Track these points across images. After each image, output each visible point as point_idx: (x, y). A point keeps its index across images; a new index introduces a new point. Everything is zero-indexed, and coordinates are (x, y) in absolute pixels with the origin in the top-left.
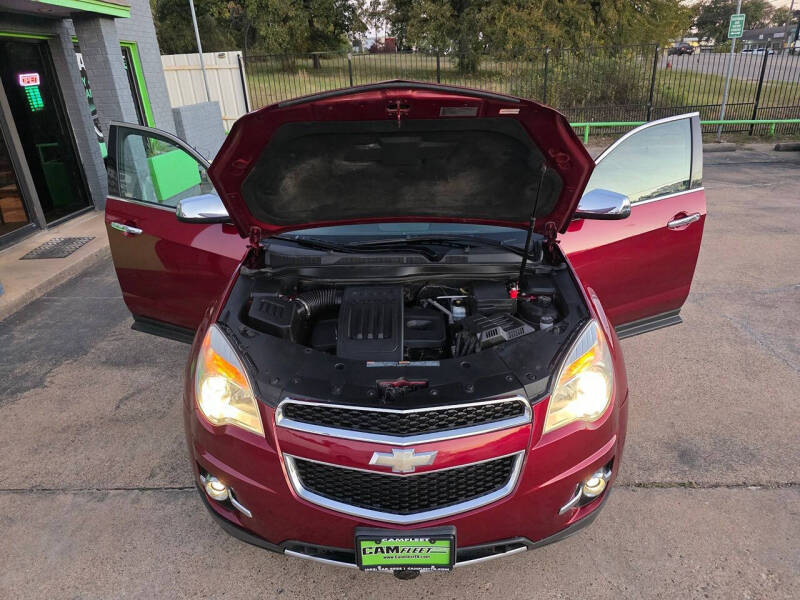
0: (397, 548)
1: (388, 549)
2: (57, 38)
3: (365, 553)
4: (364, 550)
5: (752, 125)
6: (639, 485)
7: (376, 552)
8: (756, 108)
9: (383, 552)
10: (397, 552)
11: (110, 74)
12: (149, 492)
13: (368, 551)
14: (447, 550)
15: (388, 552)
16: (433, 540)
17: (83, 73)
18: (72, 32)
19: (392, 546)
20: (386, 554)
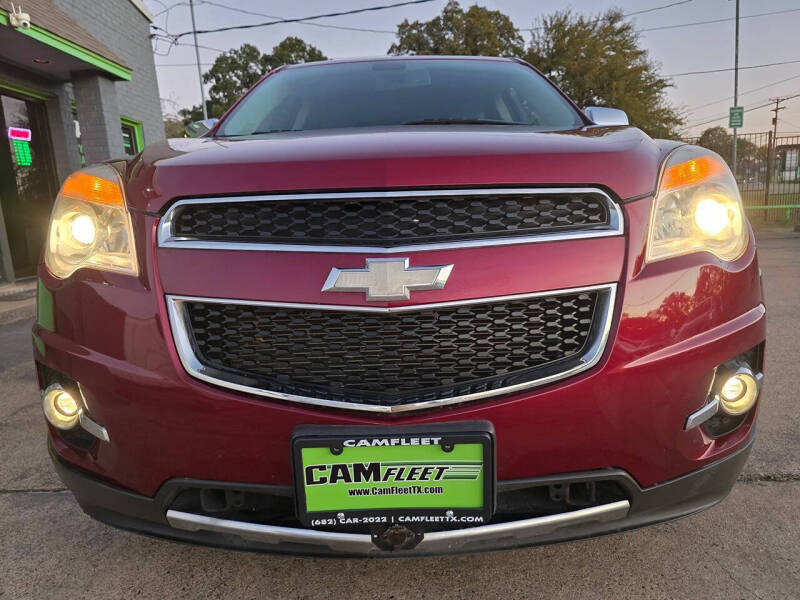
0: (375, 468)
1: (358, 468)
2: (55, 99)
3: (310, 481)
4: (310, 470)
5: (766, 211)
6: (768, 478)
7: (334, 479)
8: (767, 194)
9: (348, 479)
10: (377, 478)
11: (104, 131)
12: (8, 495)
13: (317, 475)
14: (478, 471)
15: (358, 479)
16: (447, 445)
17: (79, 141)
18: (72, 97)
19: (366, 463)
20: (354, 485)
